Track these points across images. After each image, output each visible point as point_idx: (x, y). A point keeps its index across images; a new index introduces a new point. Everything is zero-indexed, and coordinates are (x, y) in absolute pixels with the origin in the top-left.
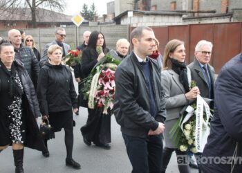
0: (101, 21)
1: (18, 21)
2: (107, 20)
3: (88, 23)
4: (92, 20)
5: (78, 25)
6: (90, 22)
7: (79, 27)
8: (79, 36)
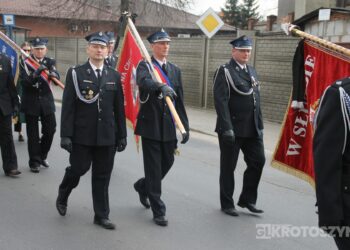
0: (262, 29)
1: (92, 22)
2: (276, 28)
3: (235, 32)
4: (244, 26)
5: (210, 35)
6: (238, 32)
7: (212, 39)
8: (211, 57)
